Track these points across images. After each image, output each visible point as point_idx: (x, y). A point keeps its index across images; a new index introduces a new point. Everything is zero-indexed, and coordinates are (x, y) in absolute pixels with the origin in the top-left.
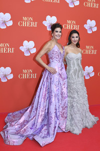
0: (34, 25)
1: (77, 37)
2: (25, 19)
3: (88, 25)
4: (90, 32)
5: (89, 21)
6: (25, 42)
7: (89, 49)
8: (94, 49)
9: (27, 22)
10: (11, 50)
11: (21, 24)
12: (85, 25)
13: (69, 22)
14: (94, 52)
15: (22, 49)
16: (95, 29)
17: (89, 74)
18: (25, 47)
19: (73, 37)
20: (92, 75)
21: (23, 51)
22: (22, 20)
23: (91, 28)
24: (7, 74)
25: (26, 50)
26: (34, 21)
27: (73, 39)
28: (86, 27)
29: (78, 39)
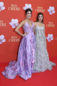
0: (18, 9)
1: (42, 17)
2: (12, 5)
3: (50, 10)
4: (51, 14)
5: (50, 7)
6: (13, 20)
7: (50, 24)
8: (53, 24)
9: (14, 8)
10: (4, 25)
11: (10, 9)
12: (48, 10)
13: (39, 8)
14: (53, 26)
15: (11, 24)
16: (54, 12)
17: (50, 39)
18: (12, 23)
19: (40, 17)
20: (52, 39)
21: (11, 25)
22: (11, 6)
23: (51, 11)
24: (2, 39)
25: (13, 24)
26: (18, 7)
27: (39, 18)
28: (49, 10)
29: (42, 18)
